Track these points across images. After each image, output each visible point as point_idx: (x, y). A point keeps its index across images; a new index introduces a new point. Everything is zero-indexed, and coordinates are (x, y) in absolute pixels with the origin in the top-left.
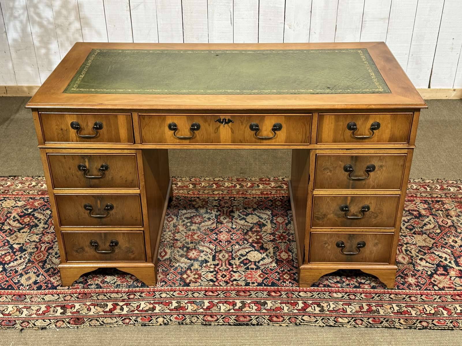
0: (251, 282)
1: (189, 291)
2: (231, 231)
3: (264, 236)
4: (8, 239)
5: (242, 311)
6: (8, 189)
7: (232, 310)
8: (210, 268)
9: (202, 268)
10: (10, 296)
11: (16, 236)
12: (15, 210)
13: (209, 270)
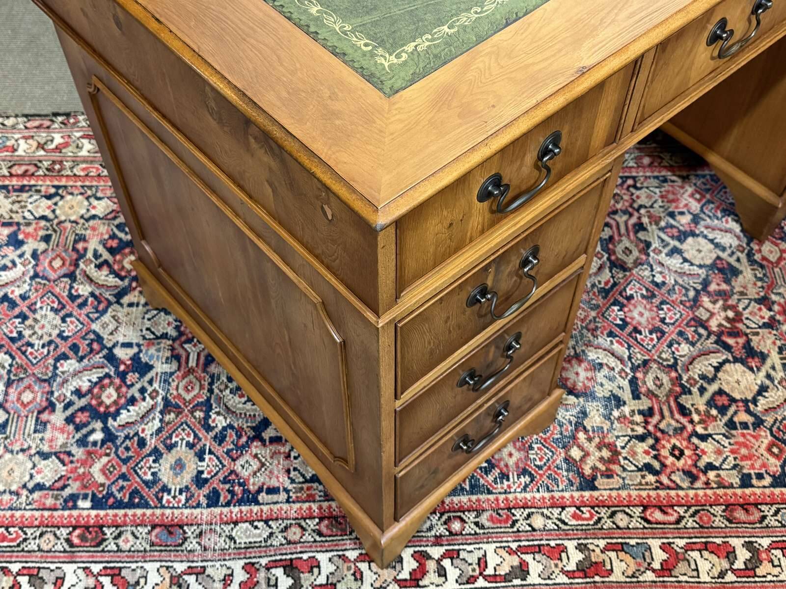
0: (752, 472)
1: (598, 506)
2: (653, 296)
3: (744, 309)
4: (97, 330)
5: (755, 576)
6: (59, 159)
7: (729, 572)
8: (632, 422)
9: (612, 423)
10: (143, 530)
11: (113, 317)
12: (94, 229)
13: (633, 430)
